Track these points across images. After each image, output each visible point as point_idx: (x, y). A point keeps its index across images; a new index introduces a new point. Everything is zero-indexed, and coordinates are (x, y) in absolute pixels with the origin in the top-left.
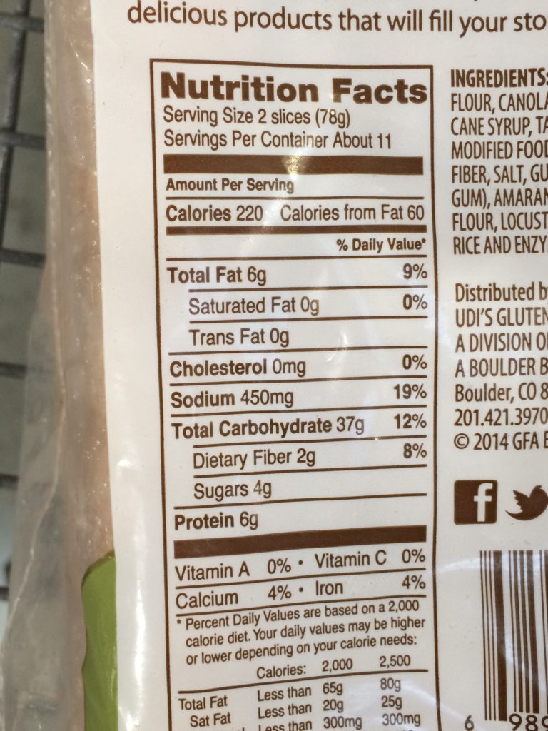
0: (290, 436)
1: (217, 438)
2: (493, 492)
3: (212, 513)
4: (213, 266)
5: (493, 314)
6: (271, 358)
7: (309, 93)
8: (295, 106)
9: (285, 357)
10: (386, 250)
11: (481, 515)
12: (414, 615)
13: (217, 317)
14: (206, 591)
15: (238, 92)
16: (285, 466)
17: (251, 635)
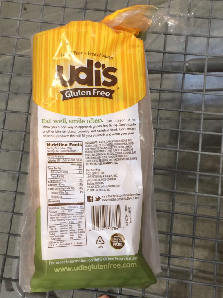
0: (64, 190)
1: (54, 190)
2: (92, 197)
3: (54, 200)
4: (54, 167)
5: (91, 173)
6: (61, 179)
7: (66, 145)
8: (65, 147)
9: (63, 179)
10: (77, 165)
11: (91, 201)
12: (82, 215)
13: (54, 174)
14: (53, 211)
15: (57, 145)
16: (64, 194)
17: (59, 217)
